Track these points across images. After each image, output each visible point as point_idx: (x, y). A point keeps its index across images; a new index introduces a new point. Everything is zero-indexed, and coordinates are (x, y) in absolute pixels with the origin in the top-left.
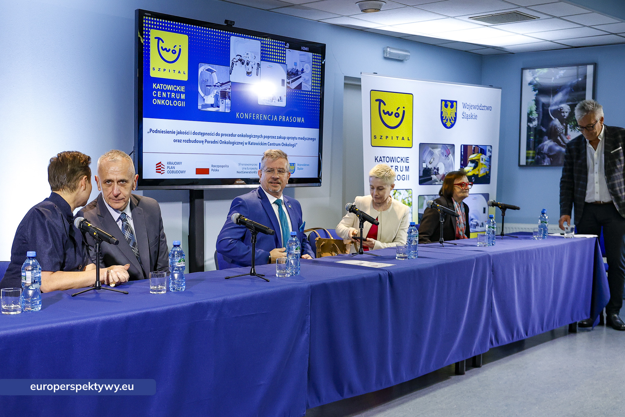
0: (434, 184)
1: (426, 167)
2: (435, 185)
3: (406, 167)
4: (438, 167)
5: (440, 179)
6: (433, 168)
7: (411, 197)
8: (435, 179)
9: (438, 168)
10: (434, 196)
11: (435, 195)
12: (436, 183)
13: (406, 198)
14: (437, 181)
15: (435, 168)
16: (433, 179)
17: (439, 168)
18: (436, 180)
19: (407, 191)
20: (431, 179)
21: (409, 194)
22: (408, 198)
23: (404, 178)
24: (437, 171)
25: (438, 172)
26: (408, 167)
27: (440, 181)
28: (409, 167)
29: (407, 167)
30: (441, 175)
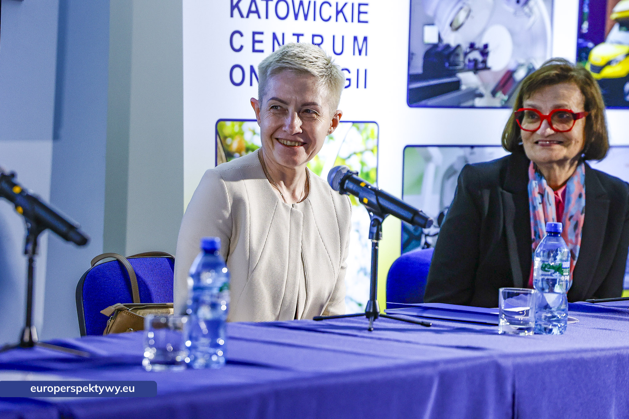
0: (469, 103)
1: (435, 40)
2: (473, 107)
3: (355, 38)
4: (484, 42)
5: (492, 86)
6: (465, 47)
7: (372, 151)
8: (473, 86)
9: (486, 46)
10: (468, 150)
11: (472, 147)
12: (478, 102)
13: (355, 153)
14: (481, 96)
15: (472, 46)
16: (463, 87)
17: (490, 48)
18: (477, 89)
19: (358, 129)
20: (457, 85)
21: (368, 138)
22: (362, 153)
23: (349, 80)
24: (480, 58)
25: (484, 62)
26: (365, 39)
27: (494, 93)
28: (369, 40)
29: (360, 40)
30: (496, 73)
